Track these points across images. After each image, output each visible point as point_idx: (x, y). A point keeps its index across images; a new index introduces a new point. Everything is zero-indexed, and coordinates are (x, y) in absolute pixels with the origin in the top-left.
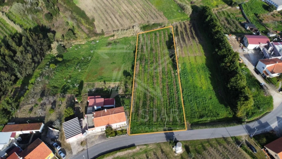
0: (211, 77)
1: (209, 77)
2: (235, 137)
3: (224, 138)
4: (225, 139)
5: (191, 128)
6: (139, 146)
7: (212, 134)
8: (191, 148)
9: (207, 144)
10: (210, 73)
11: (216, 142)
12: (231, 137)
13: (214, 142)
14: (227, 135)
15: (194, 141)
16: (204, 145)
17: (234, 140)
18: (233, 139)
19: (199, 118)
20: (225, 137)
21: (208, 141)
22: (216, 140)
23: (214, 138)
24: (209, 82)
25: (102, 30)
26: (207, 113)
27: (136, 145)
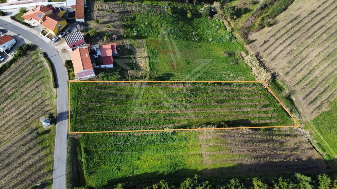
0: (158, 174)
1: (157, 172)
2: (52, 183)
3: (53, 170)
4: (51, 171)
5: (71, 138)
6: (57, 91)
7: (59, 158)
8: (47, 136)
9: (48, 152)
10: (165, 174)
11: (48, 161)
12: (53, 179)
13: (49, 159)
14: (55, 174)
15: (54, 139)
16: (48, 148)
17: (48, 182)
18: (49, 180)
19: (84, 149)
20: (54, 172)
21: (51, 153)
22: (52, 162)
23: (54, 160)
24: (149, 171)
25: (256, 40)
26: (95, 160)
27: (58, 88)
